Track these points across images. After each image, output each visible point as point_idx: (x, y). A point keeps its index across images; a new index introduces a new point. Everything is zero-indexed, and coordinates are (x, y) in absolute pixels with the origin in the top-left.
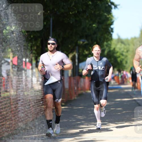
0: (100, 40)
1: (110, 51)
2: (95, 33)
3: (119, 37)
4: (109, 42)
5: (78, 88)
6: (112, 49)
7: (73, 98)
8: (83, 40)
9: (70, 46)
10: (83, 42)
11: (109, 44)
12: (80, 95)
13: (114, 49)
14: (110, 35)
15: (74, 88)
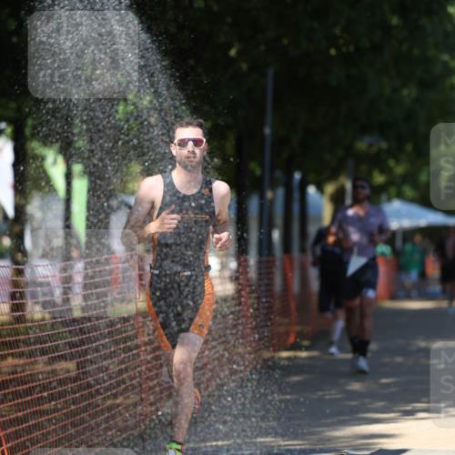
2: (409, 117)
9: (327, 157)
10: (371, 145)
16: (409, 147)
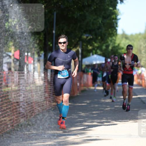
0: (105, 35)
1: (114, 47)
2: (99, 28)
3: (124, 32)
4: (114, 38)
5: (80, 84)
6: (116, 45)
7: (76, 94)
8: (88, 35)
9: (73, 41)
10: (87, 37)
11: (113, 39)
12: (83, 91)
13: (119, 45)
14: (115, 31)
15: (77, 85)
16: (99, 38)
